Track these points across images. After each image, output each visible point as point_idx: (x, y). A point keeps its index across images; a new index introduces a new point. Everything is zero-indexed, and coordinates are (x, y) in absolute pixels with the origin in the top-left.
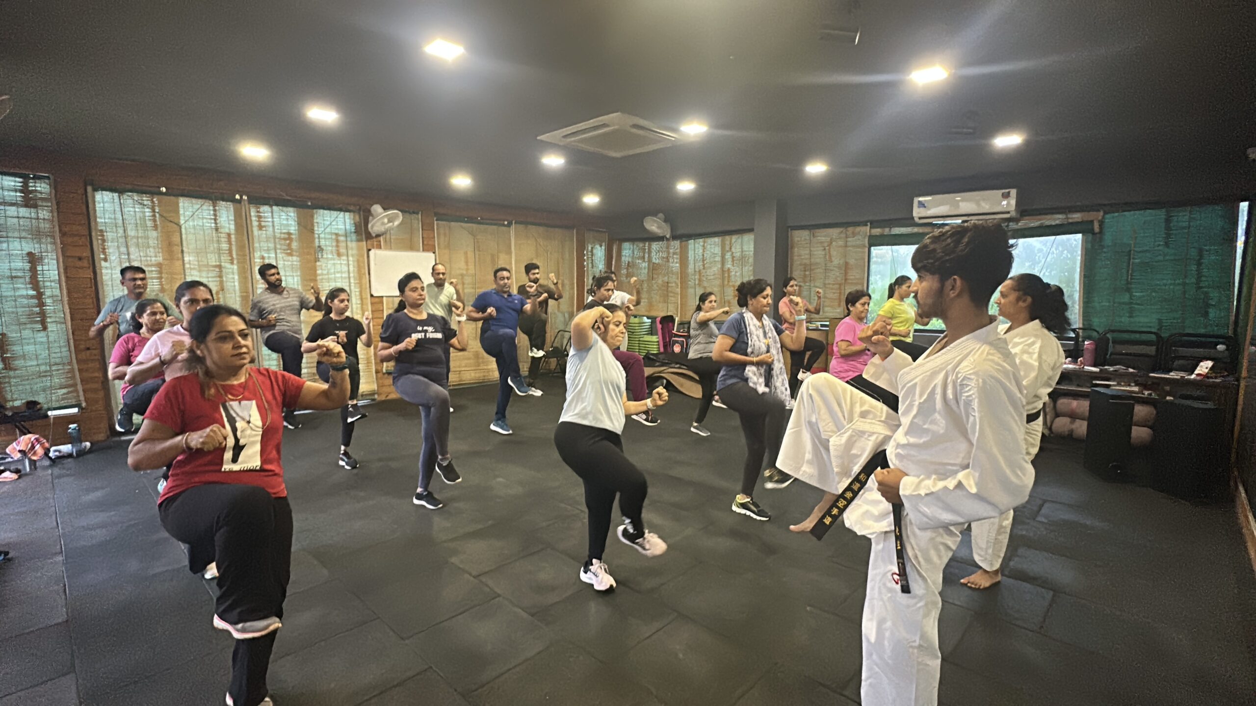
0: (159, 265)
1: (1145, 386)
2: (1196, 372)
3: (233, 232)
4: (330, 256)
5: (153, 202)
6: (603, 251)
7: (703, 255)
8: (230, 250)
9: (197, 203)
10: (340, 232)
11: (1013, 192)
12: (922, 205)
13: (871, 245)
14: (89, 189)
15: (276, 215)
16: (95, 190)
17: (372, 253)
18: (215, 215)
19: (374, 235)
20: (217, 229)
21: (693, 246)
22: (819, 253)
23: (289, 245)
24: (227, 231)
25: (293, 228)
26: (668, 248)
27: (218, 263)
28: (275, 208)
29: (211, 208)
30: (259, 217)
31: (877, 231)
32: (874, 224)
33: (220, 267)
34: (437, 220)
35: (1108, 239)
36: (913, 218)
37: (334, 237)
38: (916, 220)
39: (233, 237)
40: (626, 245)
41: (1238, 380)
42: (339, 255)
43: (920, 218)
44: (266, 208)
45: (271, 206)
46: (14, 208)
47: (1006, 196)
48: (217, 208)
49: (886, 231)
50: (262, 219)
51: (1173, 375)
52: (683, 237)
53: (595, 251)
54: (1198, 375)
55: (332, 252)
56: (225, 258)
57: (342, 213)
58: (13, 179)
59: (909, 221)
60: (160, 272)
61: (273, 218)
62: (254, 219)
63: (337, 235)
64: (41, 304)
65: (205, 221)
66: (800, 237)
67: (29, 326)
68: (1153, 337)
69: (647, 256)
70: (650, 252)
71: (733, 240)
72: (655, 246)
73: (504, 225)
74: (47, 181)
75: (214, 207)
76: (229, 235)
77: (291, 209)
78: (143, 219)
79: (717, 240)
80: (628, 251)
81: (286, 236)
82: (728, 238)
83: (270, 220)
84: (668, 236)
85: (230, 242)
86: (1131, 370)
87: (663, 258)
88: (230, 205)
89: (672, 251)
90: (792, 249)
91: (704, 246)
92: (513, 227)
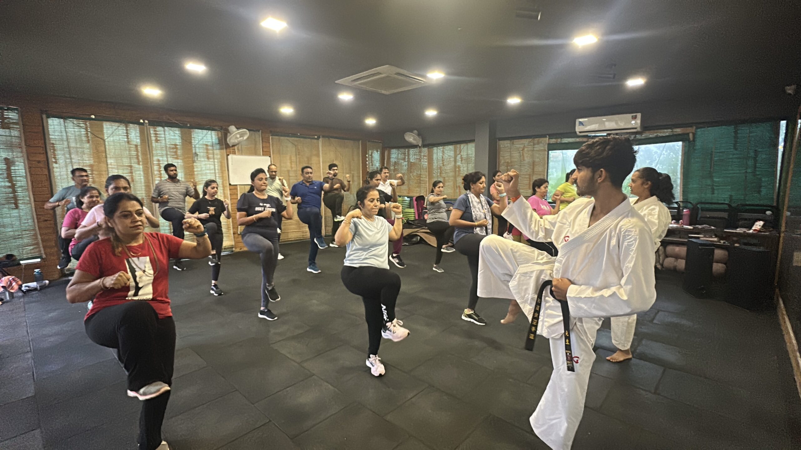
0: (91, 166)
1: (721, 238)
2: (753, 228)
3: (139, 144)
4: (202, 159)
6: (379, 154)
7: (443, 157)
8: (137, 155)
9: (115, 125)
10: (209, 144)
11: (639, 115)
12: (581, 123)
13: (549, 149)
14: (44, 116)
15: (167, 133)
16: (48, 117)
17: (230, 157)
18: (127, 133)
19: (231, 145)
20: (128, 142)
21: (436, 151)
22: (516, 155)
23: (176, 152)
24: (135, 143)
25: (178, 141)
26: (420, 152)
27: (129, 164)
28: (166, 128)
29: (125, 128)
30: (156, 134)
31: (553, 141)
32: (551, 136)
33: (131, 166)
34: (271, 136)
35: (698, 144)
36: (576, 132)
37: (205, 147)
38: (578, 133)
39: (139, 147)
40: (394, 151)
41: (779, 234)
42: (208, 158)
43: (580, 132)
44: (160, 129)
45: (163, 127)
47: (635, 118)
48: (128, 128)
49: (559, 141)
50: (158, 136)
51: (739, 230)
52: (430, 145)
53: (373, 155)
54: (755, 230)
55: (203, 157)
56: (134, 161)
57: (210, 131)
59: (573, 134)
61: (165, 135)
62: (152, 135)
63: (207, 145)
64: (14, 191)
65: (121, 137)
66: (504, 144)
67: (7, 206)
68: (726, 207)
69: (407, 157)
70: (409, 155)
71: (462, 147)
72: (412, 151)
73: (316, 139)
74: (16, 111)
75: (126, 127)
76: (136, 146)
77: (177, 129)
78: (80, 136)
79: (451, 147)
80: (395, 154)
81: (173, 146)
82: (458, 146)
83: (163, 136)
84: (420, 145)
85: (137, 150)
86: (713, 228)
87: (417, 159)
88: (137, 127)
89: (422, 154)
90: (499, 153)
91: (443, 151)
92: (321, 139)
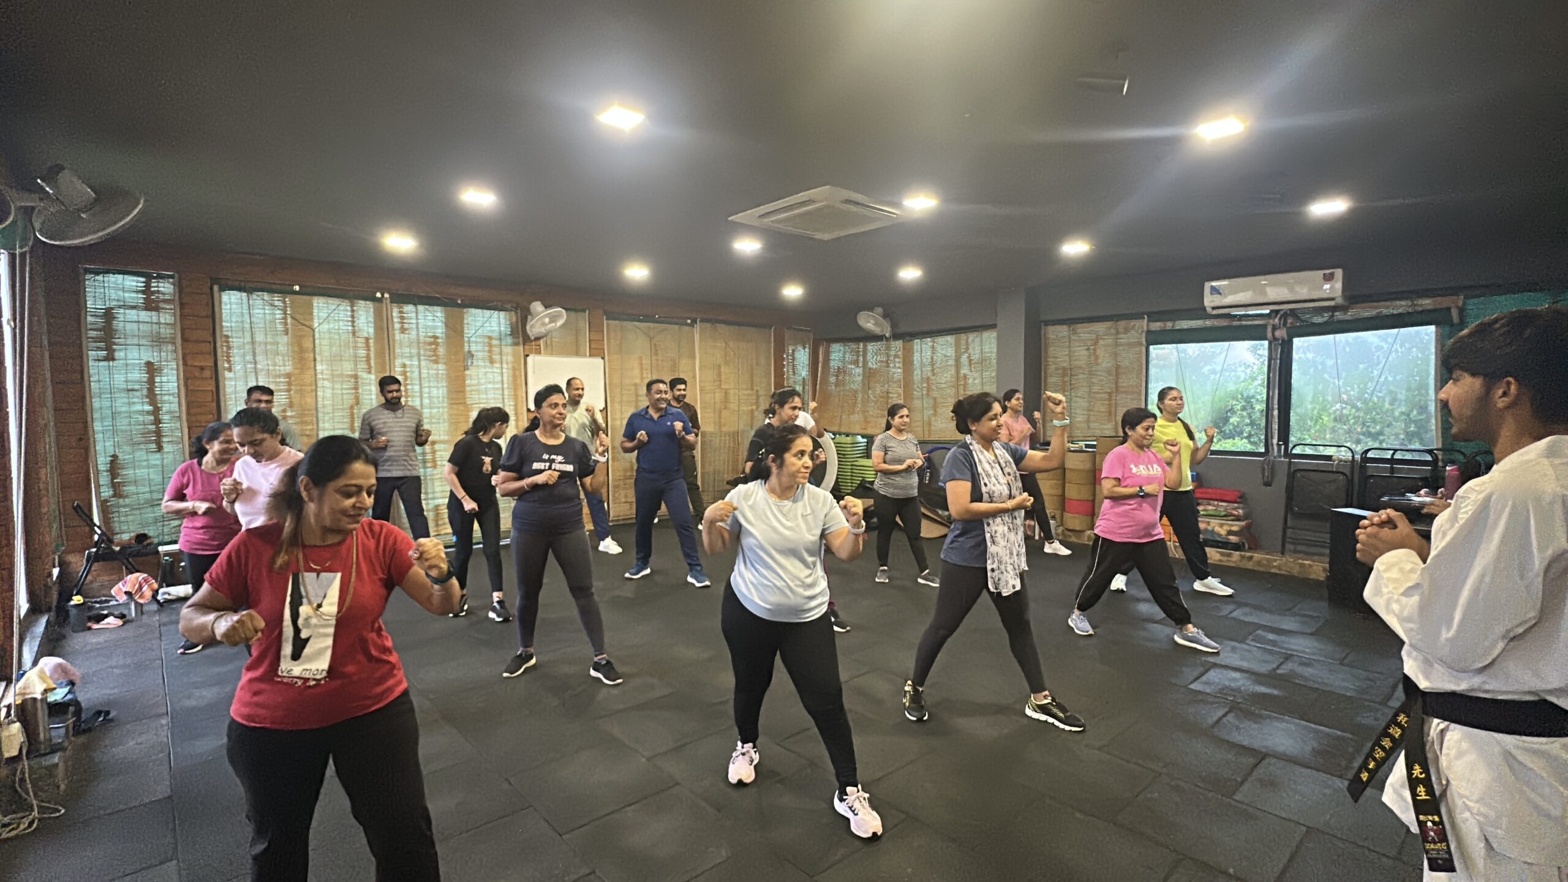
0: (288, 376)
3: (372, 336)
4: (481, 363)
5: (284, 302)
6: (807, 354)
7: (932, 359)
8: (368, 358)
9: (333, 302)
10: (495, 335)
11: (1339, 273)
12: (1215, 291)
13: (1150, 343)
14: (216, 288)
15: (421, 316)
16: (222, 289)
17: (530, 359)
18: (353, 317)
19: (533, 338)
20: (354, 333)
21: (919, 347)
22: (1081, 352)
23: (435, 350)
24: (365, 335)
25: (440, 331)
26: (888, 348)
27: (353, 373)
28: (420, 307)
29: (349, 308)
30: (402, 318)
31: (1156, 326)
32: (1153, 316)
33: (356, 377)
34: (607, 319)
36: (1204, 308)
37: (486, 340)
38: (1209, 310)
39: (371, 342)
40: (836, 347)
42: (492, 362)
43: (1214, 308)
44: (409, 308)
45: (415, 305)
46: (134, 312)
47: (1329, 278)
48: (355, 308)
49: (1169, 325)
50: (405, 321)
52: (907, 336)
53: (797, 355)
55: (483, 359)
56: (363, 365)
57: (497, 312)
58: (135, 278)
59: (1200, 312)
60: (289, 384)
61: (417, 319)
62: (395, 320)
63: (490, 338)
64: (157, 421)
65: (341, 323)
66: (1056, 333)
67: (142, 446)
69: (861, 359)
70: (865, 356)
71: (970, 339)
72: (872, 347)
73: (687, 324)
74: (171, 280)
75: (352, 306)
76: (367, 339)
77: (438, 309)
78: (273, 322)
79: (950, 339)
80: (838, 354)
81: (432, 340)
82: (963, 336)
83: (414, 321)
84: (887, 335)
85: (368, 348)
87: (880, 361)
88: (370, 304)
89: (892, 353)
90: (1046, 352)
91: (933, 347)
92: (698, 326)
